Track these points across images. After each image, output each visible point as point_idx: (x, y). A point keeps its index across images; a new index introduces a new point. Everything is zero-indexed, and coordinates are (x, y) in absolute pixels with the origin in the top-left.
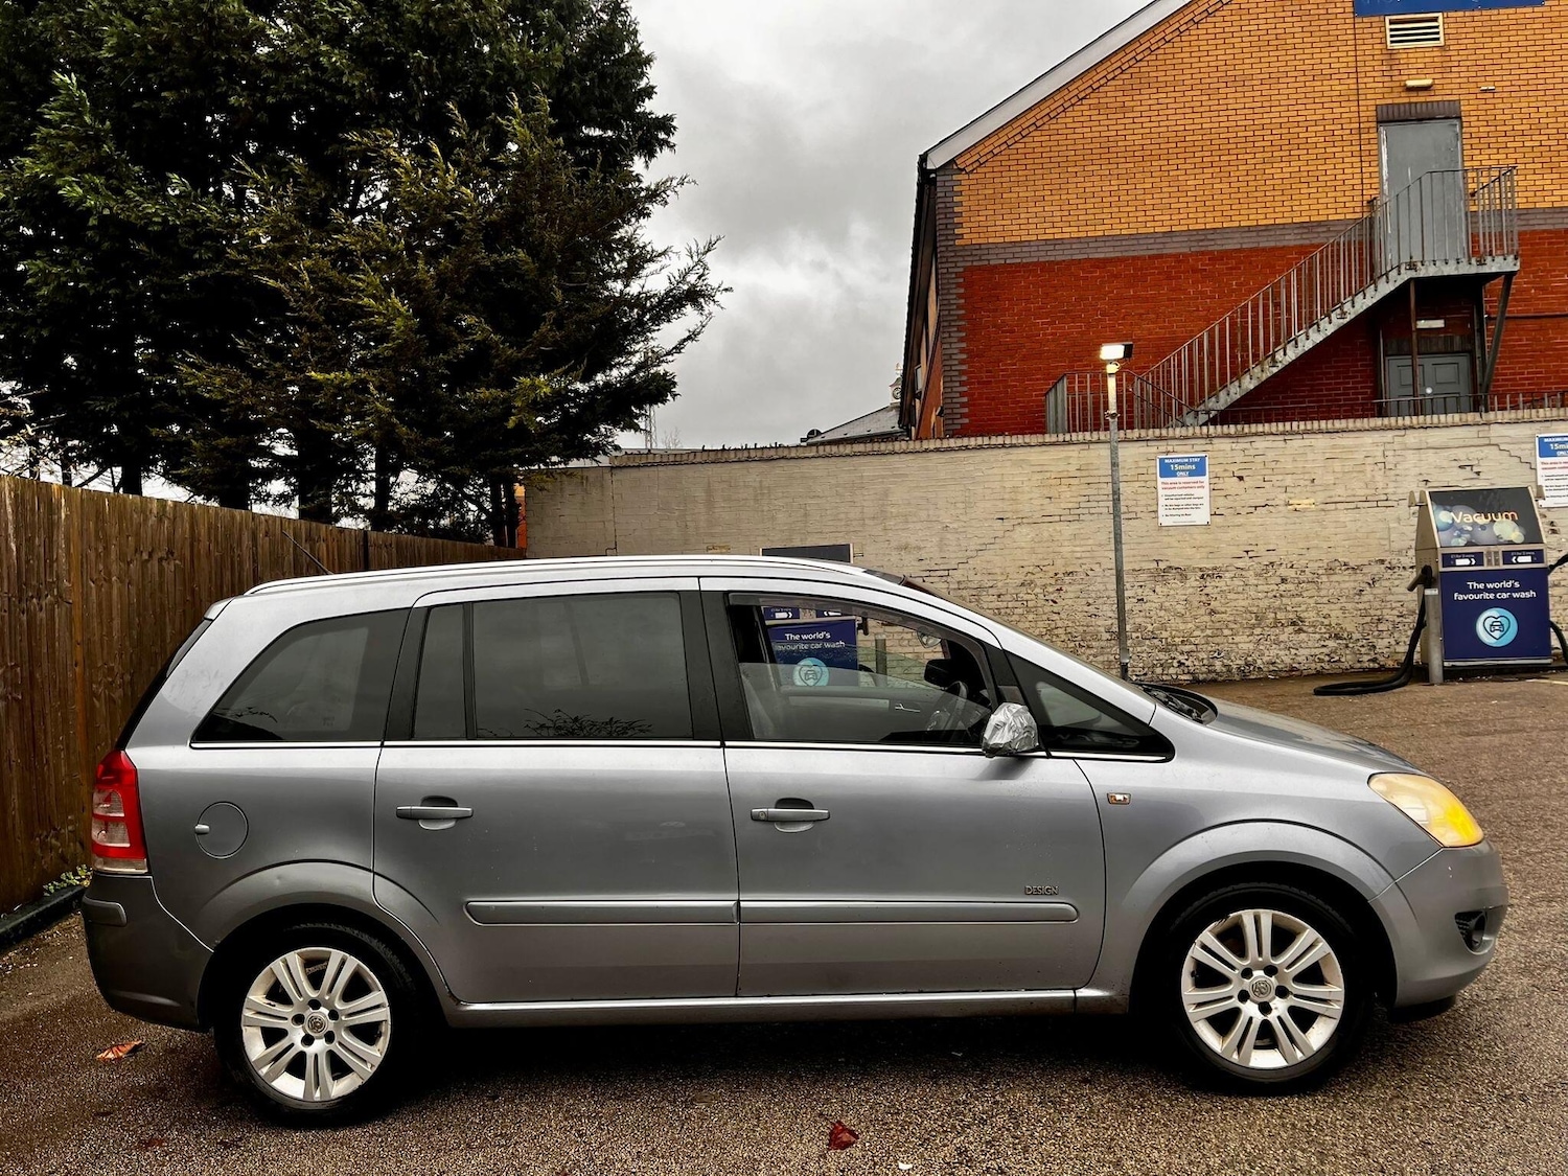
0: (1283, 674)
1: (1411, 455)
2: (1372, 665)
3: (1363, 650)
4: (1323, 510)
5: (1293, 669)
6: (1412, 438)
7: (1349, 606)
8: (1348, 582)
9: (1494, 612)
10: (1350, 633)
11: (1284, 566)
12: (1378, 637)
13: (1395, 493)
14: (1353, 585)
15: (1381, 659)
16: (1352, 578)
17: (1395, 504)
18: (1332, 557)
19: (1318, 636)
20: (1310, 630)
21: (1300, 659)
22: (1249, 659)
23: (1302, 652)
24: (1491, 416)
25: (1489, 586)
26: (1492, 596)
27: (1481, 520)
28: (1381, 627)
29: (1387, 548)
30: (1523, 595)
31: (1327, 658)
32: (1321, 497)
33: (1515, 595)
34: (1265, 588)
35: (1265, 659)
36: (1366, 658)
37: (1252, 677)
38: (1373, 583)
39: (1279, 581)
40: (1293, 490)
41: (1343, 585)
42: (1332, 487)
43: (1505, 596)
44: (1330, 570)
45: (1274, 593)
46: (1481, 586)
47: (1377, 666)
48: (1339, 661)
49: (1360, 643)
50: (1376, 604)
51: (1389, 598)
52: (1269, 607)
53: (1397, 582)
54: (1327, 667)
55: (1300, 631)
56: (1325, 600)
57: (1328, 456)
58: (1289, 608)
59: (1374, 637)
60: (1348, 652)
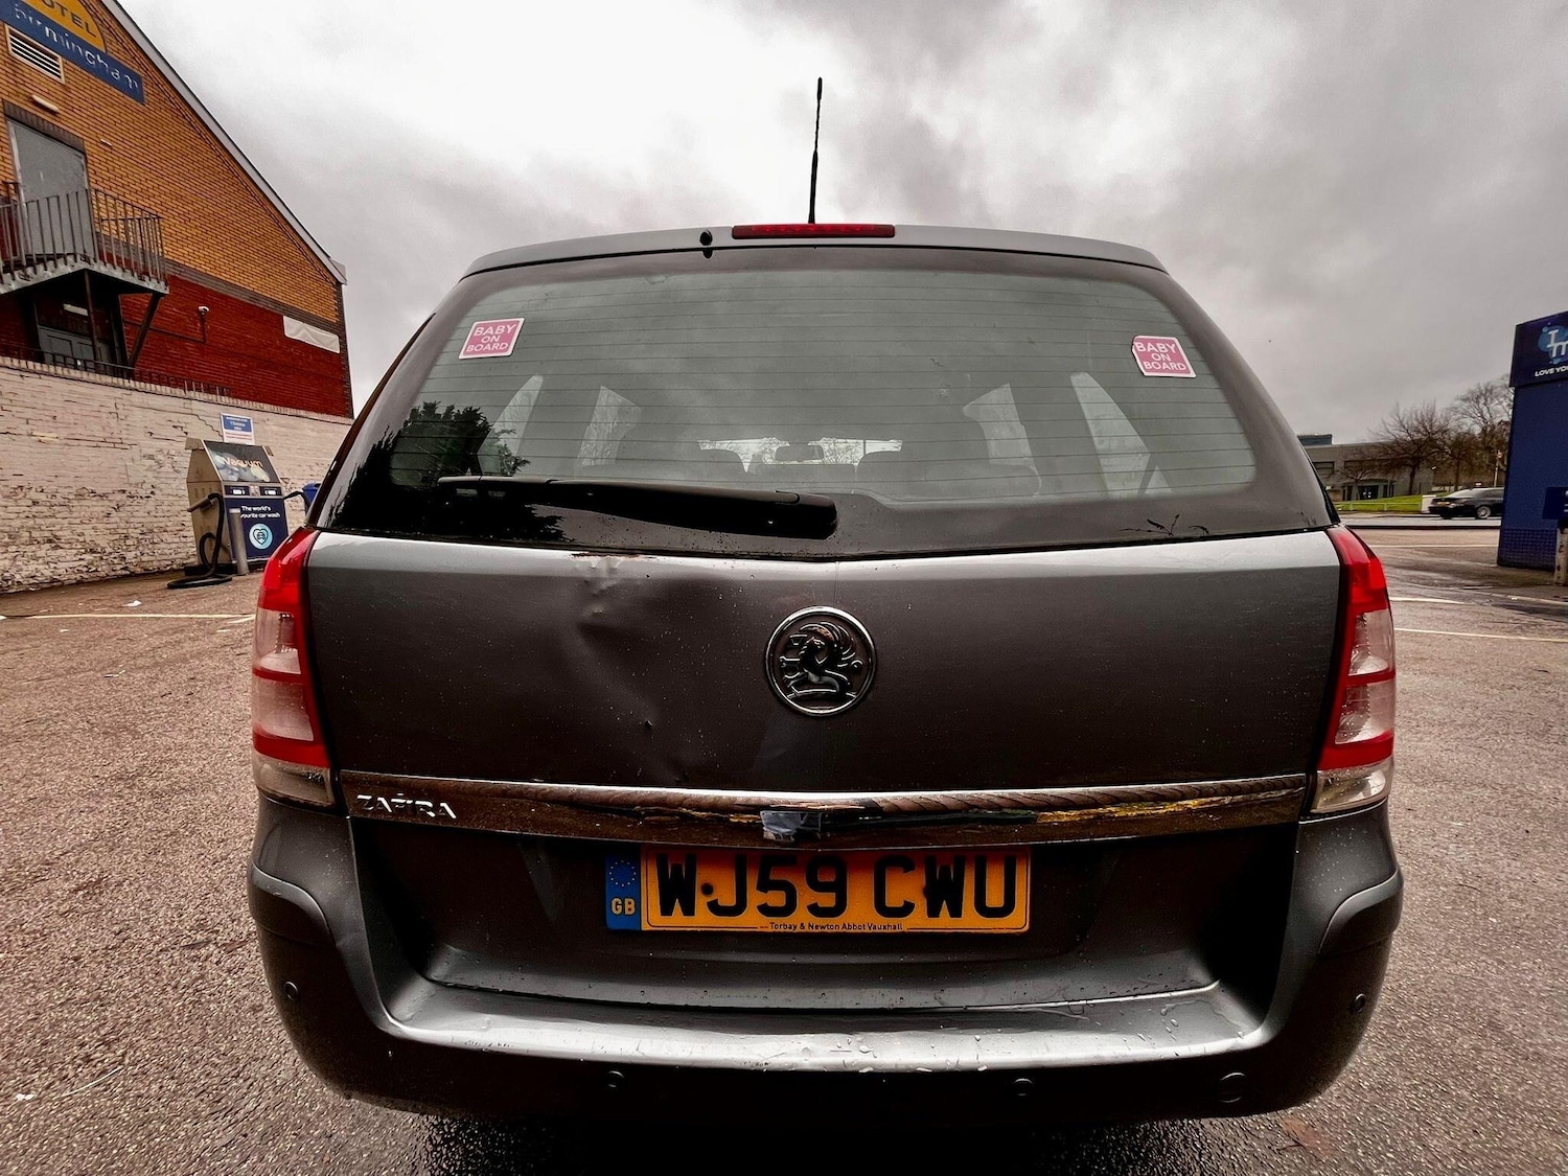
0: (45, 586)
1: (137, 411)
2: (124, 572)
3: (116, 561)
4: (67, 444)
5: (53, 580)
6: (137, 398)
7: (100, 526)
8: (97, 507)
9: (258, 526)
10: (103, 548)
11: (34, 490)
12: (127, 550)
13: (127, 439)
14: (104, 509)
15: (131, 567)
16: (101, 503)
17: (128, 447)
18: (80, 485)
19: (75, 551)
20: (67, 546)
21: (60, 572)
22: (6, 574)
23: (60, 565)
24: (192, 394)
25: (255, 509)
26: (256, 516)
27: (242, 465)
28: (128, 543)
29: (126, 481)
30: (274, 515)
31: (85, 569)
32: (64, 433)
33: (269, 516)
34: (16, 509)
35: (24, 573)
36: (119, 567)
37: (10, 591)
38: (117, 508)
39: (30, 503)
40: (35, 423)
41: (91, 509)
42: (72, 426)
43: (264, 516)
44: (80, 496)
45: (26, 514)
46: (250, 509)
47: (128, 572)
48: (96, 571)
49: (112, 556)
50: (122, 525)
51: (131, 520)
52: (23, 527)
53: (137, 508)
54: (87, 577)
55: (57, 547)
56: (78, 521)
57: (66, 398)
58: (43, 528)
59: (123, 550)
60: (103, 563)
